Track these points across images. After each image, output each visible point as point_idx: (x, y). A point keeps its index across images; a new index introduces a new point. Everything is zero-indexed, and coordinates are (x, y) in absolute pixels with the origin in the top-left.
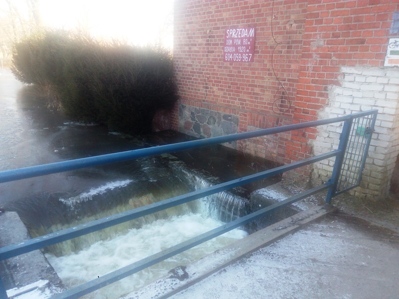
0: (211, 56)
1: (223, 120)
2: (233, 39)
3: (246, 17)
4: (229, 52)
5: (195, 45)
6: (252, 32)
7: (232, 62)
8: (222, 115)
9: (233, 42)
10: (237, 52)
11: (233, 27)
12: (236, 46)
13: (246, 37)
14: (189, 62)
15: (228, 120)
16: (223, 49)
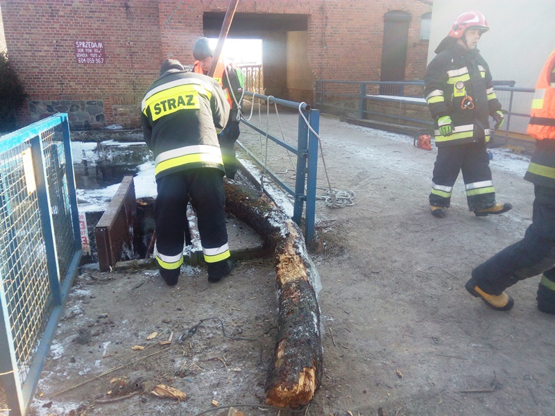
0: (62, 60)
1: (87, 106)
2: (84, 49)
3: (92, 35)
4: (81, 57)
5: (41, 51)
6: (100, 45)
7: (85, 64)
8: (86, 102)
9: (85, 50)
10: (89, 57)
11: (82, 41)
12: (89, 54)
13: (96, 48)
14: (34, 64)
15: (92, 104)
16: (75, 54)
